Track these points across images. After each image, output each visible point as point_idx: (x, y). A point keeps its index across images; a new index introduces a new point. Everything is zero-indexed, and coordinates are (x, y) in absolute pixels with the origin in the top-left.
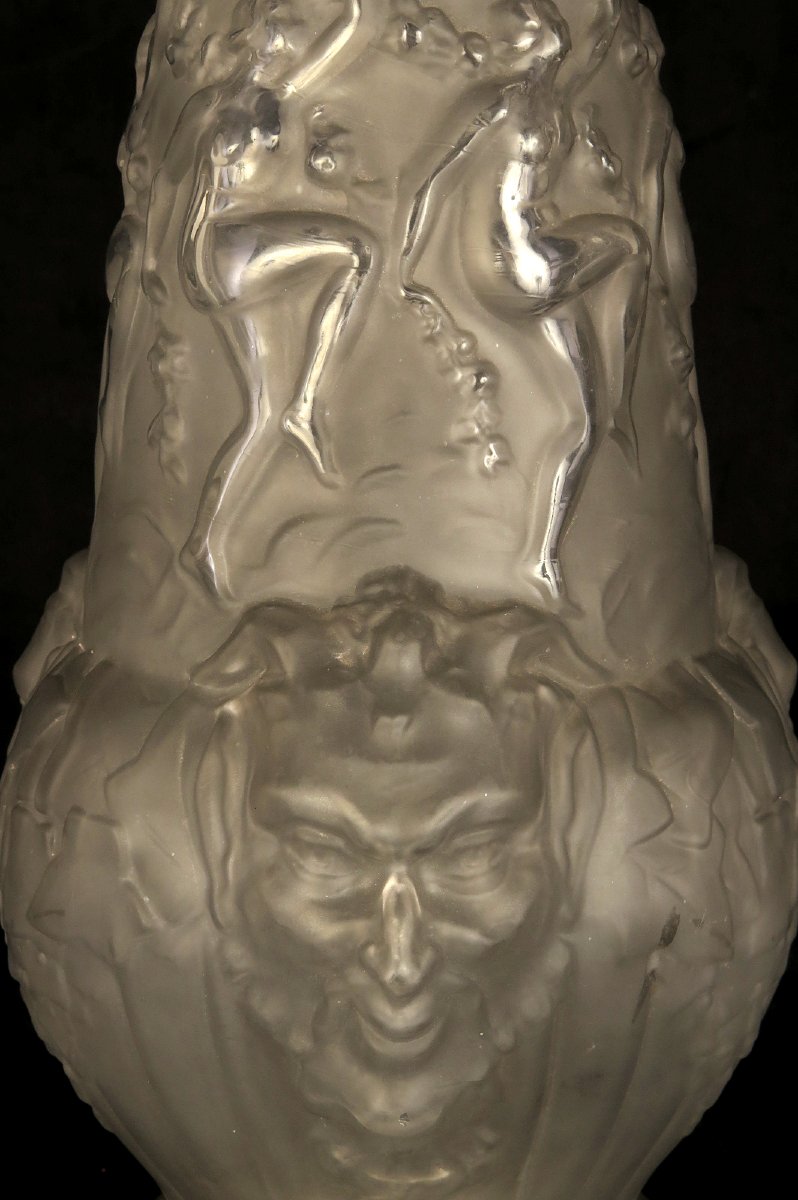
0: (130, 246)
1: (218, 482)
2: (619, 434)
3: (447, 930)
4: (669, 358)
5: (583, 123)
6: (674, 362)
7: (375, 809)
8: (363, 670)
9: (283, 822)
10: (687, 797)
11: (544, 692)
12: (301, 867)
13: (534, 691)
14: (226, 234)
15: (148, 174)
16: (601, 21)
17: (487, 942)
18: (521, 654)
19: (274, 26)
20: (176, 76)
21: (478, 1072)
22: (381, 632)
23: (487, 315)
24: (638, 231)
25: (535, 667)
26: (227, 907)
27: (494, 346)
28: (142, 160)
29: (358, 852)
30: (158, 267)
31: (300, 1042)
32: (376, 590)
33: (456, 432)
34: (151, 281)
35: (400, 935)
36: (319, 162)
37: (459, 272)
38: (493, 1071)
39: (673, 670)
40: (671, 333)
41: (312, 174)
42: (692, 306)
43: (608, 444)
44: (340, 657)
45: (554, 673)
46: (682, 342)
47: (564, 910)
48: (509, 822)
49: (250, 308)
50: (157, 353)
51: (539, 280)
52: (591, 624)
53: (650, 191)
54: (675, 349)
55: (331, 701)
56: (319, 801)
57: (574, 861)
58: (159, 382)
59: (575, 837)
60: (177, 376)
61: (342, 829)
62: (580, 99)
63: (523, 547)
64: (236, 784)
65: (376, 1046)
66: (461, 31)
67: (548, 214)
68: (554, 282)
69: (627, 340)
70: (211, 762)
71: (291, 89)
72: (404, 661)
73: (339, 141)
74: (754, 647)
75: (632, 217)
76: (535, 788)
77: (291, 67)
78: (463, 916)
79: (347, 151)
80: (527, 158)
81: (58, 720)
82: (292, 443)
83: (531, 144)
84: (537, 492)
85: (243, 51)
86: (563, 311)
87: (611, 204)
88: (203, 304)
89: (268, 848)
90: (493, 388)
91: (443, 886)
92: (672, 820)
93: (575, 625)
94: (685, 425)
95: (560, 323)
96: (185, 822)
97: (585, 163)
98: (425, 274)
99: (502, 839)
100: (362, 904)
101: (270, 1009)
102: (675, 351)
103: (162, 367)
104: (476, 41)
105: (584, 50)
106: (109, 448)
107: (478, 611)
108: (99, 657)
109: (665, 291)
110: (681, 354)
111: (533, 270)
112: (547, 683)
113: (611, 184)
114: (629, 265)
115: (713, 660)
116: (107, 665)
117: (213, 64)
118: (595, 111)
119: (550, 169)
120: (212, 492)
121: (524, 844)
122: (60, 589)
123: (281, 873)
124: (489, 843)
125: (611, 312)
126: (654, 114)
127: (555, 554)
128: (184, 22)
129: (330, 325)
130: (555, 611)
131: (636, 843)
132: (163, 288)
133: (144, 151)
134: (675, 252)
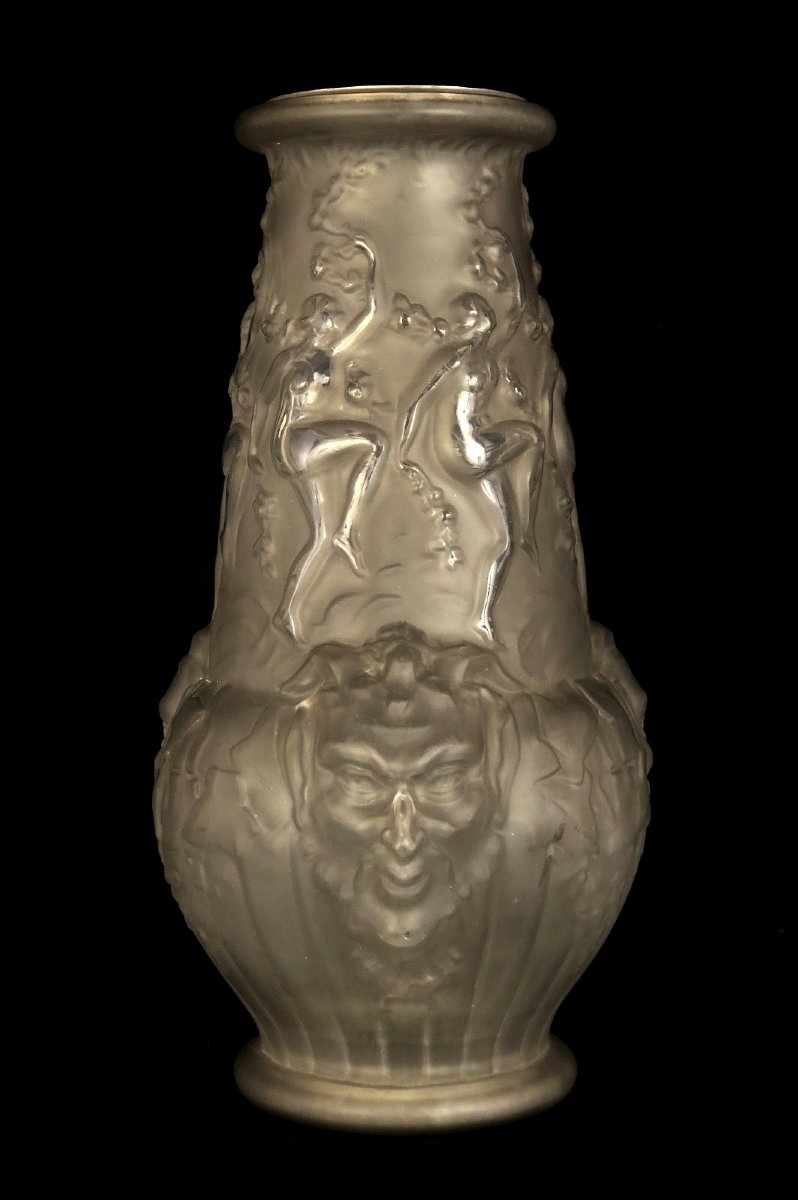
0: (240, 441)
1: (295, 577)
2: (527, 547)
3: (430, 823)
4: (558, 504)
5: (503, 367)
6: (561, 506)
7: (389, 753)
8: (381, 678)
9: (337, 764)
10: (570, 756)
11: (484, 692)
12: (348, 789)
13: (478, 690)
14: (298, 434)
15: (250, 398)
16: (513, 310)
17: (452, 829)
18: (470, 670)
19: (326, 314)
20: (267, 341)
21: (449, 910)
22: (391, 657)
23: (450, 478)
24: (537, 430)
25: (479, 680)
26: (304, 817)
27: (454, 496)
28: (247, 390)
29: (381, 779)
30: (258, 453)
31: (346, 893)
32: (387, 635)
33: (432, 545)
34: (254, 461)
35: (403, 824)
36: (353, 392)
37: (433, 454)
38: (458, 910)
39: (562, 685)
40: (559, 489)
41: (349, 398)
42: (574, 474)
43: (520, 552)
44: (368, 671)
45: (491, 683)
46: (566, 494)
47: (497, 817)
48: (464, 763)
49: (314, 475)
50: (259, 503)
51: (479, 458)
52: (512, 656)
53: (544, 406)
54: (562, 498)
55: (363, 694)
56: (358, 751)
57: (503, 789)
58: (260, 520)
59: (504, 775)
60: (270, 516)
61: (371, 766)
62: (503, 354)
63: (472, 611)
64: (308, 746)
65: (391, 891)
66: (434, 317)
67: (484, 420)
68: (487, 459)
69: (531, 494)
70: (294, 735)
71: (337, 350)
72: (404, 672)
73: (364, 380)
74: (617, 682)
75: (534, 421)
76: (480, 745)
77: (335, 338)
78: (440, 816)
79: (369, 386)
80: (472, 389)
81: (198, 720)
82: (338, 553)
83: (474, 381)
84: (479, 580)
85: (308, 329)
86: (493, 475)
87: (522, 415)
88: (285, 473)
89: (328, 778)
90: (454, 520)
91: (429, 798)
92: (560, 768)
93: (502, 656)
94: (568, 544)
95: (493, 484)
96: (279, 771)
97: (506, 391)
98: (414, 454)
99: (461, 772)
100: (382, 809)
101: (330, 874)
102: (562, 500)
103: (261, 511)
104: (442, 323)
105: (505, 326)
106: (226, 558)
107: (444, 646)
108: (221, 684)
109: (555, 465)
110: (565, 501)
111: (476, 453)
112: (485, 686)
113: (521, 403)
114: (532, 450)
115: (586, 683)
116: (227, 687)
117: (292, 336)
118: (511, 361)
119: (485, 396)
120: (292, 583)
121: (473, 775)
122: (190, 653)
123: (335, 794)
124: (453, 774)
125: (522, 477)
126: (547, 362)
127: (491, 614)
128: (272, 311)
129: (360, 487)
130: (491, 647)
131: (541, 779)
132: (260, 465)
133: (247, 385)
134: (561, 442)
